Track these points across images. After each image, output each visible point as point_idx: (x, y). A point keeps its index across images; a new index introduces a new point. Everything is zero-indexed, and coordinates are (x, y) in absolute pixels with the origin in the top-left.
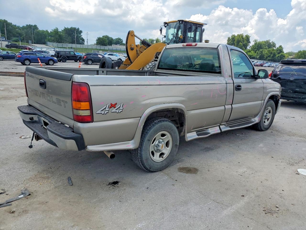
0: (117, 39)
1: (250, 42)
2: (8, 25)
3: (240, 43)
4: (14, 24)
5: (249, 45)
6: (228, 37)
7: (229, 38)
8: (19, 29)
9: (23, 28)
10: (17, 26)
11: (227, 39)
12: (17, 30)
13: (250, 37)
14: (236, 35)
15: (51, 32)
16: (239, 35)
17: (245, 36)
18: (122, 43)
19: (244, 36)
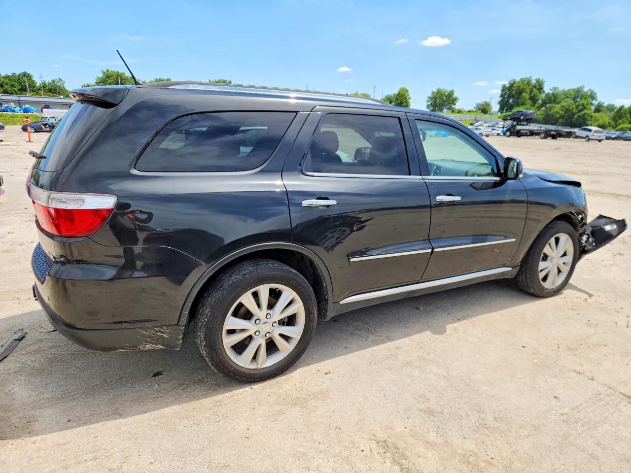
1: (543, 91)
3: (524, 94)
6: (503, 85)
7: (504, 87)
11: (501, 88)
13: (545, 82)
14: (518, 80)
16: (522, 80)
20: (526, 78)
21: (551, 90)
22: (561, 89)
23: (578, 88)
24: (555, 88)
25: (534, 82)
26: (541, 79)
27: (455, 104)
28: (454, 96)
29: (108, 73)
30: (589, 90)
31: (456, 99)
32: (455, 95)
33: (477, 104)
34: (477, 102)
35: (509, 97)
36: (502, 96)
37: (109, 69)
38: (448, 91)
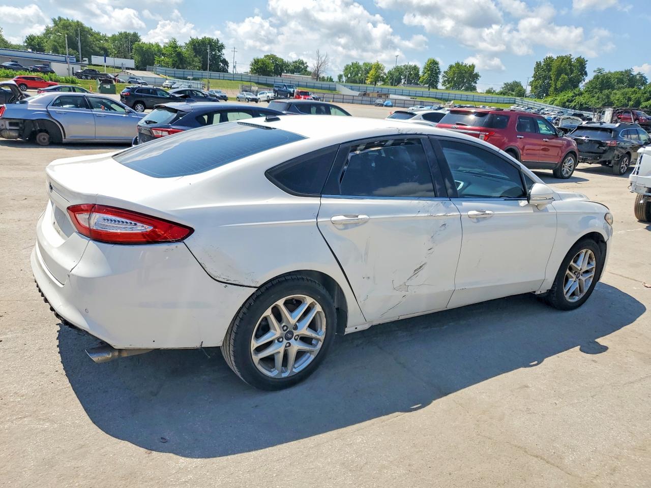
0: (295, 62)
1: (586, 74)
3: (563, 76)
4: (97, 31)
5: (584, 81)
6: (537, 63)
8: (106, 40)
9: (114, 38)
10: (101, 35)
11: (534, 65)
12: (102, 42)
13: (587, 61)
14: (555, 57)
15: (165, 46)
16: (562, 59)
17: (574, 59)
18: (306, 71)
19: (572, 60)
20: (566, 56)
21: (594, 71)
22: (607, 71)
23: (626, 71)
24: (600, 70)
26: (582, 57)
27: (476, 83)
28: (475, 72)
29: (61, 20)
30: (639, 74)
31: (476, 76)
32: (476, 70)
33: (505, 84)
34: (506, 82)
35: (545, 78)
36: (534, 77)
38: (468, 66)
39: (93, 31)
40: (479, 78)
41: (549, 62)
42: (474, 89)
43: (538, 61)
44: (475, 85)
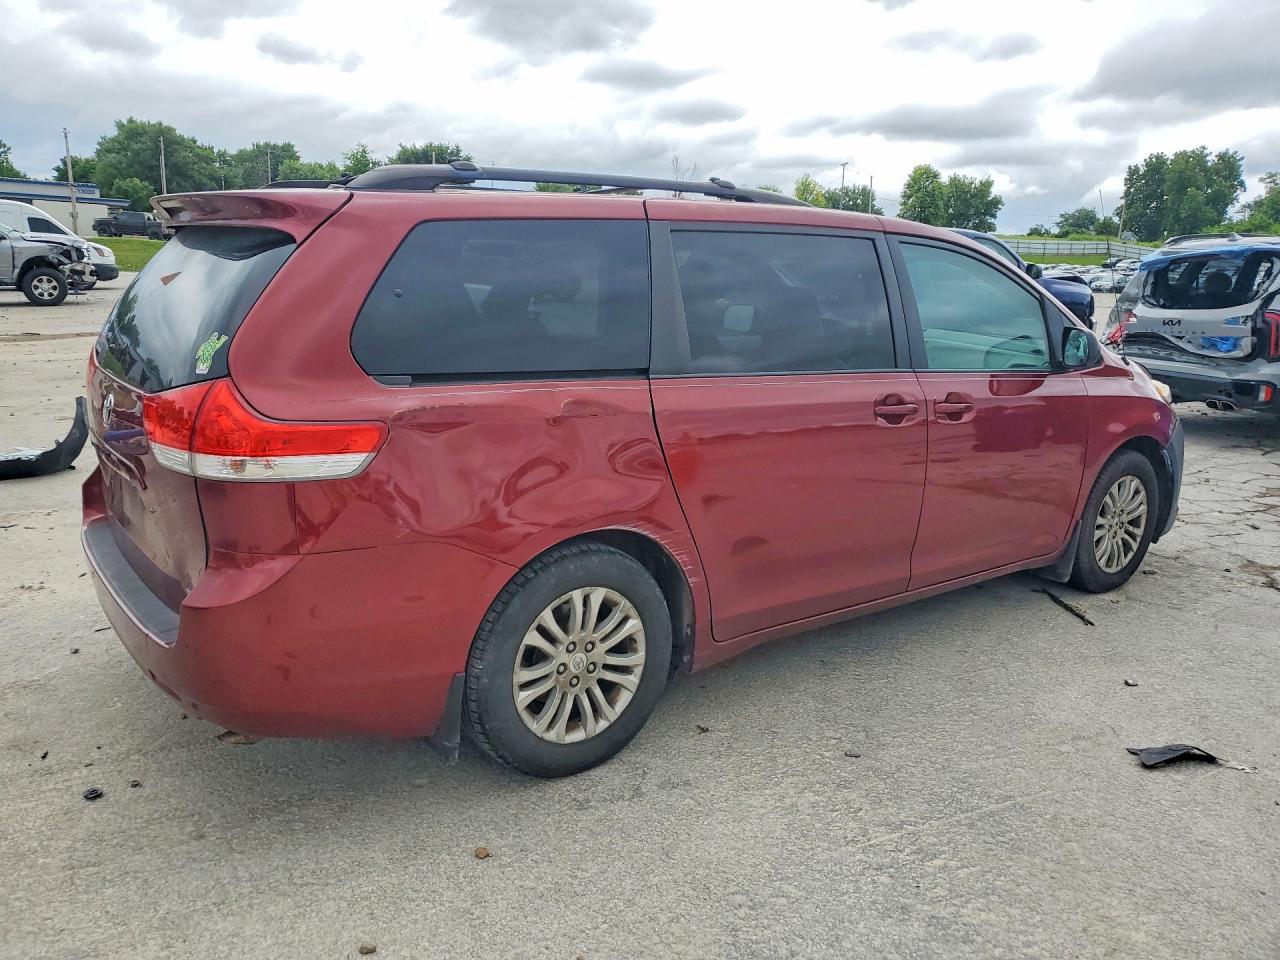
1: (1242, 184)
2: (175, 147)
3: (1191, 192)
4: (206, 144)
5: (1239, 201)
6: (1130, 168)
7: (1133, 172)
8: (225, 161)
9: (242, 157)
10: (215, 151)
11: (1125, 175)
12: (215, 164)
13: (1242, 158)
14: (1170, 155)
16: (1182, 157)
17: (1213, 156)
19: (1209, 158)
20: (1193, 152)
21: (1260, 180)
24: (1271, 178)
25: (1212, 159)
26: (1231, 153)
27: (994, 216)
28: (992, 196)
29: (132, 125)
32: (995, 191)
33: (1062, 215)
34: (1064, 212)
35: (1150, 197)
36: (1127, 194)
37: (135, 118)
38: (977, 182)
39: (199, 143)
40: (1000, 206)
41: (1156, 165)
42: (991, 228)
43: (1133, 164)
44: (992, 220)
